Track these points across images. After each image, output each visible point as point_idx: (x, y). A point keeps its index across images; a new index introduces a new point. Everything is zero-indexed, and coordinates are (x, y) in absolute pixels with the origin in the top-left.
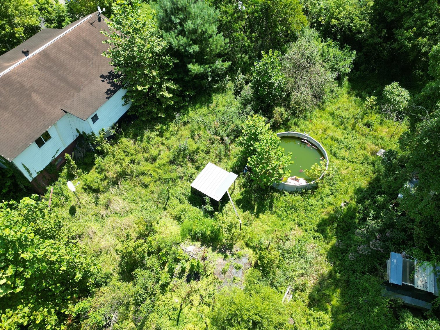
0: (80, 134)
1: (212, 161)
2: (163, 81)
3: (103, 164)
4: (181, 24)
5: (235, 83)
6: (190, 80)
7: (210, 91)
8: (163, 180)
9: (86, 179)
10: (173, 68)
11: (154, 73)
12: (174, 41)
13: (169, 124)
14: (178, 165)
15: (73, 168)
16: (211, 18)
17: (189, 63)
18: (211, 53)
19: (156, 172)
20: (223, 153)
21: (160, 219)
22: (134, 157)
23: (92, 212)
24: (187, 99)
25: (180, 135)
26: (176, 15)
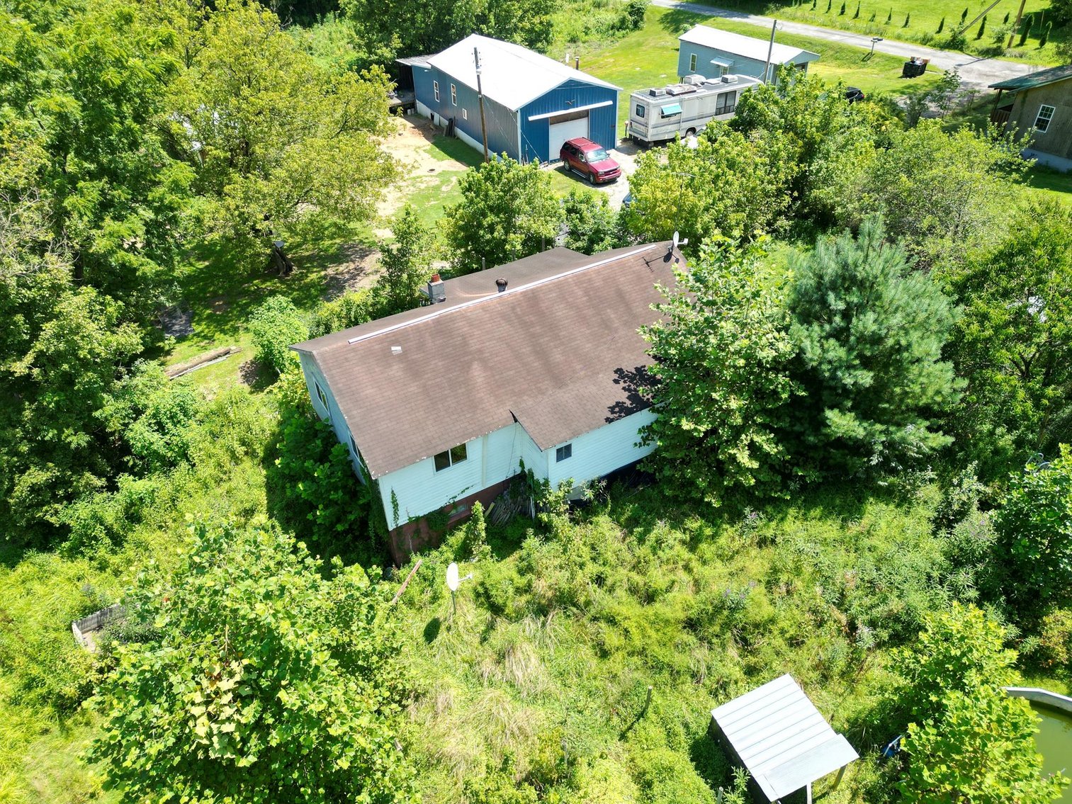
0: (523, 471)
1: (797, 673)
2: (750, 426)
3: (536, 555)
4: (846, 315)
5: (946, 493)
6: (820, 444)
7: (866, 487)
8: (649, 659)
9: (489, 572)
10: (786, 405)
11: (734, 404)
12: (812, 348)
13: (724, 526)
14: (702, 639)
15: (476, 538)
16: (933, 321)
17: (831, 408)
18: (901, 401)
19: (643, 630)
20: (841, 664)
21: (601, 757)
22: (608, 570)
23: (466, 655)
24: (792, 486)
25: (740, 565)
26: (843, 292)
